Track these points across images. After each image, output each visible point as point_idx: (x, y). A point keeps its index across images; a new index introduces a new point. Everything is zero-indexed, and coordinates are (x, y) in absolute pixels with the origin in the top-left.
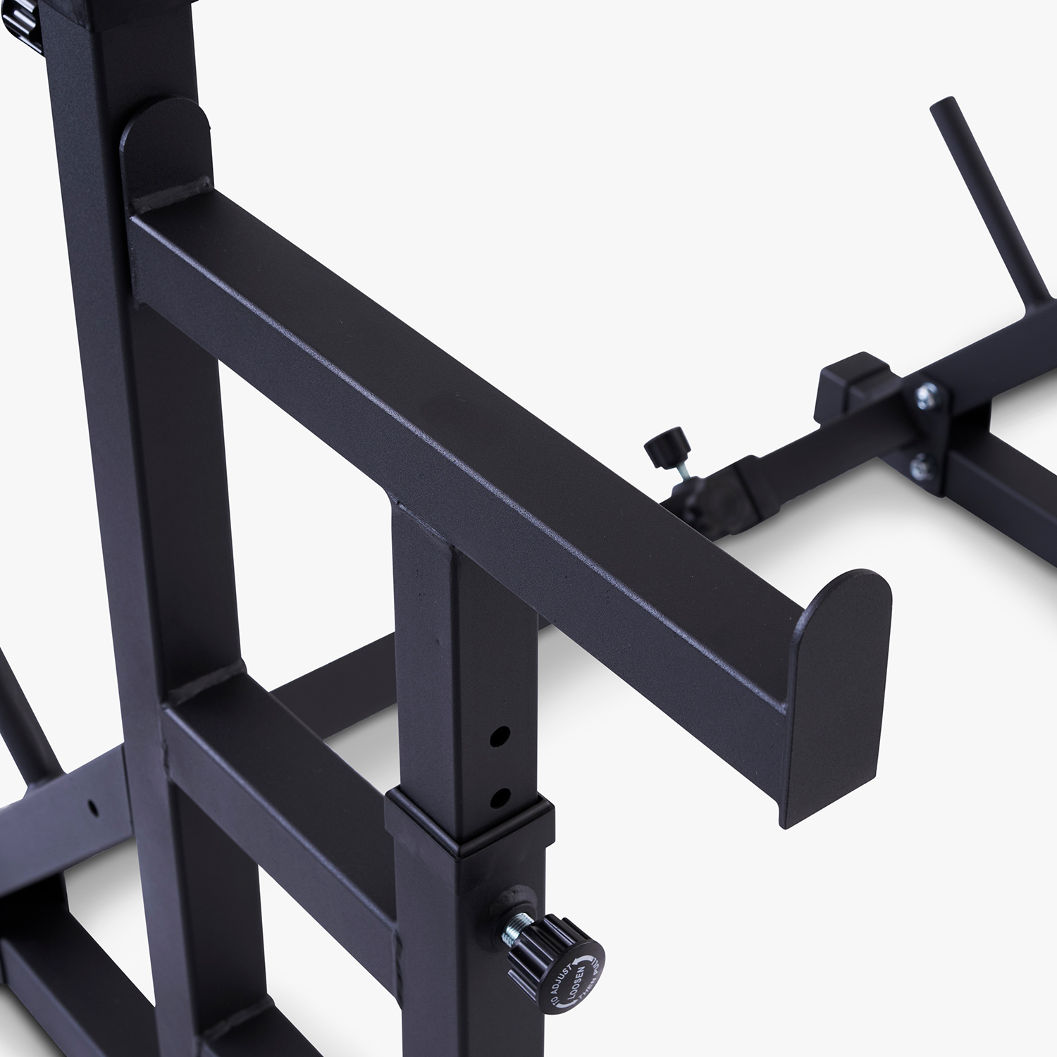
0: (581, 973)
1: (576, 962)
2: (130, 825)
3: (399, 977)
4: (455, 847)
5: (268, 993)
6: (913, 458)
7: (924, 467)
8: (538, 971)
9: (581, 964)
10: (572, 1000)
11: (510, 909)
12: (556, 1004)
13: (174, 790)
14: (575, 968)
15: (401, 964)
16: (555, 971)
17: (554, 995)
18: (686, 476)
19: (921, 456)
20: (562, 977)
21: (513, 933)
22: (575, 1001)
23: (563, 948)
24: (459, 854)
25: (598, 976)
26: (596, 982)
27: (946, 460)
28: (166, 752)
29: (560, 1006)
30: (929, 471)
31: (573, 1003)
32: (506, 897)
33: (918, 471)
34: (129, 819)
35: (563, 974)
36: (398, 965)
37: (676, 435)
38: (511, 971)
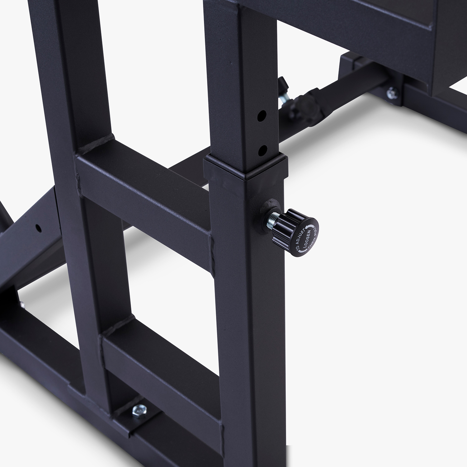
0: (309, 233)
1: (307, 227)
2: (60, 230)
3: (213, 259)
4: (243, 175)
5: (132, 313)
6: (388, 89)
7: (393, 93)
8: (289, 233)
9: (309, 229)
10: (305, 249)
11: (270, 209)
12: (298, 250)
13: (84, 201)
14: (306, 230)
15: (213, 252)
16: (297, 232)
17: (297, 245)
18: (288, 99)
19: (391, 88)
20: (301, 235)
21: (272, 222)
22: (306, 249)
23: (299, 221)
24: (246, 178)
25: (316, 237)
26: (316, 240)
27: (403, 87)
28: (79, 181)
29: (300, 251)
30: (396, 95)
31: (305, 250)
32: (267, 204)
33: (391, 95)
34: (59, 227)
35: (301, 233)
36: (212, 253)
37: (281, 80)
38: (274, 238)
